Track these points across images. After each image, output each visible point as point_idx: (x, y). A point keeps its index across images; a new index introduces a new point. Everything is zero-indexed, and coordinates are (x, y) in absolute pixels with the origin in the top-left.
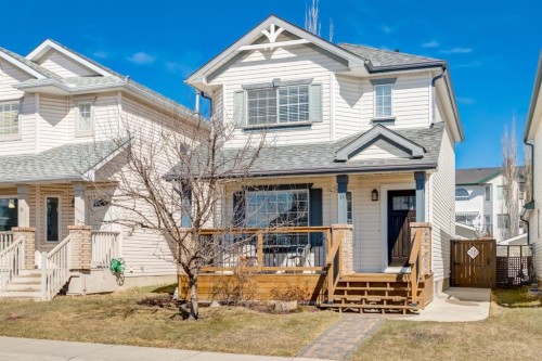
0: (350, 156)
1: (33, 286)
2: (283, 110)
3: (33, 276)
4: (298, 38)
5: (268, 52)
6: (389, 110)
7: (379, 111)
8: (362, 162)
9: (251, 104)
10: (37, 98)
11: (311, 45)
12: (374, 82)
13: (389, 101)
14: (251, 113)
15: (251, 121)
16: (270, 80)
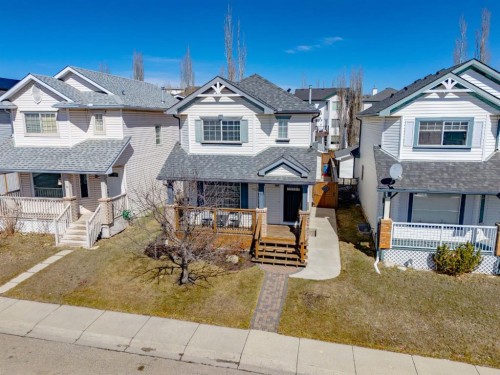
0: (266, 173)
1: (81, 236)
2: (224, 134)
3: (79, 228)
4: (234, 93)
5: (217, 98)
6: (286, 135)
7: (280, 135)
8: (274, 177)
9: (205, 128)
10: (68, 112)
11: (242, 97)
12: (277, 118)
13: (286, 129)
14: (206, 133)
15: (206, 138)
16: (217, 115)
